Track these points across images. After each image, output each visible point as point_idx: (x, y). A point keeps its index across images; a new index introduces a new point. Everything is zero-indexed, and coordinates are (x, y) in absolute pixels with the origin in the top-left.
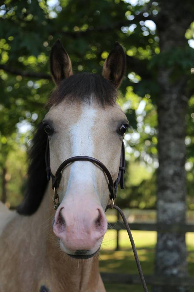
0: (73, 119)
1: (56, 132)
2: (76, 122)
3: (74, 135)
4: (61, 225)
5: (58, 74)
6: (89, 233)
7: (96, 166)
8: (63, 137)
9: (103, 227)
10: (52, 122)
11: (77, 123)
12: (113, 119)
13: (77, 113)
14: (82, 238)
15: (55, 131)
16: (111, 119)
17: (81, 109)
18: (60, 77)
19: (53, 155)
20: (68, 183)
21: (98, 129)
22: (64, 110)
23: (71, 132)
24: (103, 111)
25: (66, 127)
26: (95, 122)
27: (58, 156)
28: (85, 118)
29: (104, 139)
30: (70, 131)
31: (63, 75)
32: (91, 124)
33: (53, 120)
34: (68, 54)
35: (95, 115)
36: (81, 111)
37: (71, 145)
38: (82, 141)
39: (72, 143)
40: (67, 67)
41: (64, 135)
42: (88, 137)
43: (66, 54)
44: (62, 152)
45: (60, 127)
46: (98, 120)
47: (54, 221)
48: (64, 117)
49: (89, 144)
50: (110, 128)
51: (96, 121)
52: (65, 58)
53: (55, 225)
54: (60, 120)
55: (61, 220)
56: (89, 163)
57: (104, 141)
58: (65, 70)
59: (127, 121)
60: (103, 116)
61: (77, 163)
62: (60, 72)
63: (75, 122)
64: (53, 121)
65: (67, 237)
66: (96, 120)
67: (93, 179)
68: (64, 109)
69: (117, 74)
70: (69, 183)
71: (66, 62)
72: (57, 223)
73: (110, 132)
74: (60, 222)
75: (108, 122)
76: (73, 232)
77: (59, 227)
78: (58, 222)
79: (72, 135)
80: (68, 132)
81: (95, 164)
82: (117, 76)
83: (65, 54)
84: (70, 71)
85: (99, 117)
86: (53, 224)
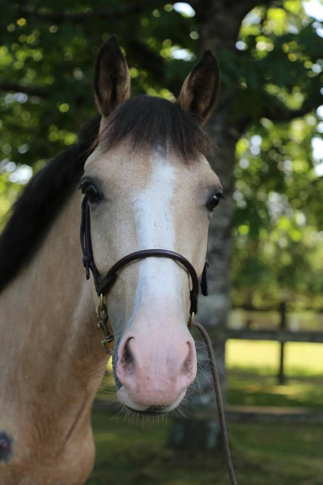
0: (138, 181)
1: (106, 200)
2: (144, 188)
3: (142, 209)
4: (128, 363)
5: (106, 94)
6: (173, 380)
7: (179, 265)
8: (120, 209)
9: (191, 368)
10: (101, 182)
11: (147, 189)
12: (200, 185)
13: (145, 170)
14: (162, 389)
15: (105, 197)
16: (197, 183)
17: (150, 164)
18: (108, 99)
19: (99, 237)
20: (135, 293)
21: (180, 202)
22: (121, 164)
23: (135, 204)
24: (186, 171)
25: (126, 194)
26: (175, 189)
27: (109, 241)
28: (158, 181)
29: (187, 219)
30: (134, 202)
31: (114, 97)
32: (169, 194)
33: (103, 179)
34: (126, 63)
35: (174, 177)
36: (152, 168)
37: (135, 226)
38: (155, 223)
39: (139, 223)
40: (123, 83)
41: (123, 207)
42: (166, 215)
43: (124, 63)
44: (118, 235)
45: (116, 192)
46: (180, 187)
47: (118, 358)
48: (122, 175)
49: (167, 229)
50: (196, 201)
51: (177, 188)
52: (122, 67)
53: (119, 365)
54: (115, 181)
55: (128, 356)
56: (169, 262)
57: (187, 221)
58: (119, 88)
59: (221, 188)
60: (187, 179)
61: (151, 261)
62: (110, 92)
63: (142, 187)
64: (103, 181)
65: (138, 386)
66: (176, 186)
67: (177, 289)
68: (122, 162)
69: (204, 103)
70: (137, 293)
71: (122, 74)
72: (122, 361)
73: (197, 207)
74: (126, 359)
75: (194, 189)
76: (148, 379)
77: (125, 367)
78: (124, 360)
79: (137, 210)
80: (130, 203)
81: (178, 263)
82: (203, 106)
83: (122, 62)
84: (126, 92)
85: (181, 181)
86: (117, 362)
